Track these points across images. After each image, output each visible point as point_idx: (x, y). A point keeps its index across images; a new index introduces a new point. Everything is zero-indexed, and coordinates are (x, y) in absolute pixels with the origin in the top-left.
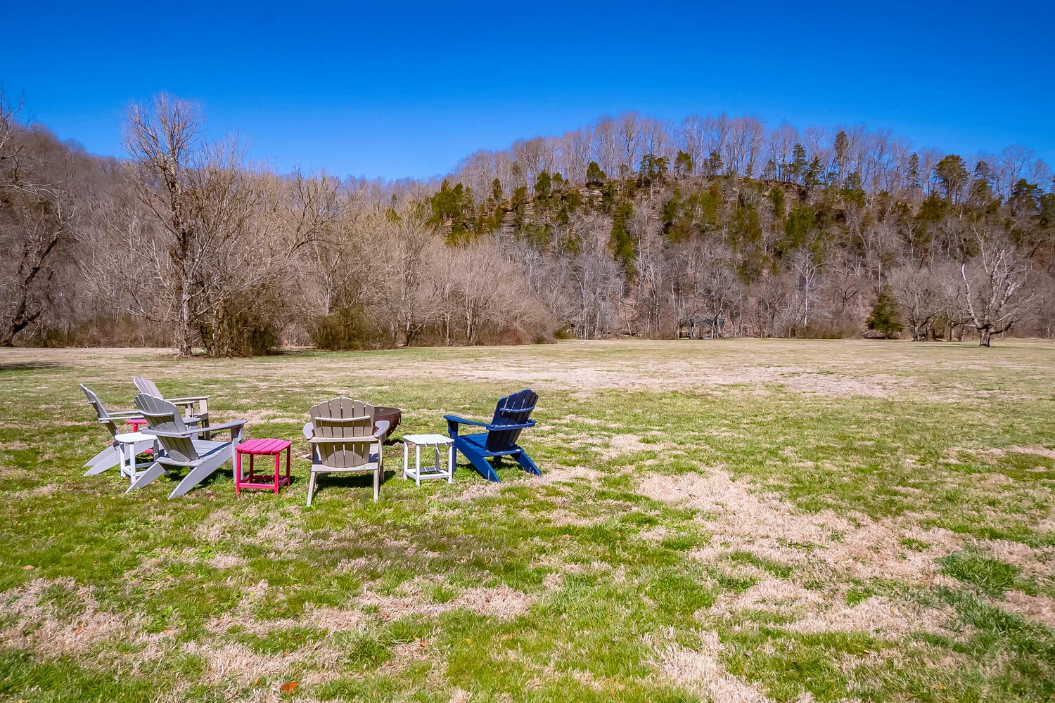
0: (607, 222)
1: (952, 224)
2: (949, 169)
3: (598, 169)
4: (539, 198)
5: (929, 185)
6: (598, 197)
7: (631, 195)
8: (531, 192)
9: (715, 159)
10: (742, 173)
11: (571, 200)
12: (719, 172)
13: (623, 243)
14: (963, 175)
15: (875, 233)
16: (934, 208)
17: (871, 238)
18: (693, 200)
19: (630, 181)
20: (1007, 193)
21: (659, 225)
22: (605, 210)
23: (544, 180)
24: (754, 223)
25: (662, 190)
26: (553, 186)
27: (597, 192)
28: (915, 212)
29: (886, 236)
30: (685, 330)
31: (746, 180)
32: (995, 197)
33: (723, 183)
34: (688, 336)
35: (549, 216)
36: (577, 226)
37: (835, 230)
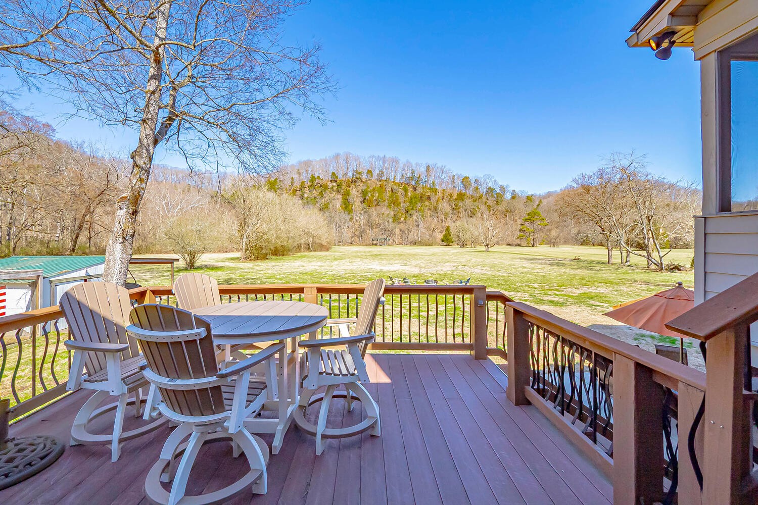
0: (339, 196)
1: (468, 202)
2: (466, 181)
3: (335, 175)
4: (311, 186)
5: (459, 187)
6: (335, 186)
7: (349, 186)
8: (307, 184)
9: (381, 174)
10: (392, 179)
11: (324, 187)
12: (383, 179)
13: (347, 206)
14: (470, 184)
15: (442, 205)
16: (461, 196)
17: (440, 207)
18: (374, 190)
19: (348, 180)
20: (485, 191)
21: (360, 199)
22: (338, 192)
23: (313, 178)
24: (397, 199)
25: (361, 185)
26: (317, 181)
27: (335, 184)
28: (455, 197)
29: (445, 206)
30: (375, 242)
31: (394, 182)
32: (481, 192)
33: (385, 183)
34: (376, 245)
35: (315, 193)
36: (327, 198)
37: (427, 203)
